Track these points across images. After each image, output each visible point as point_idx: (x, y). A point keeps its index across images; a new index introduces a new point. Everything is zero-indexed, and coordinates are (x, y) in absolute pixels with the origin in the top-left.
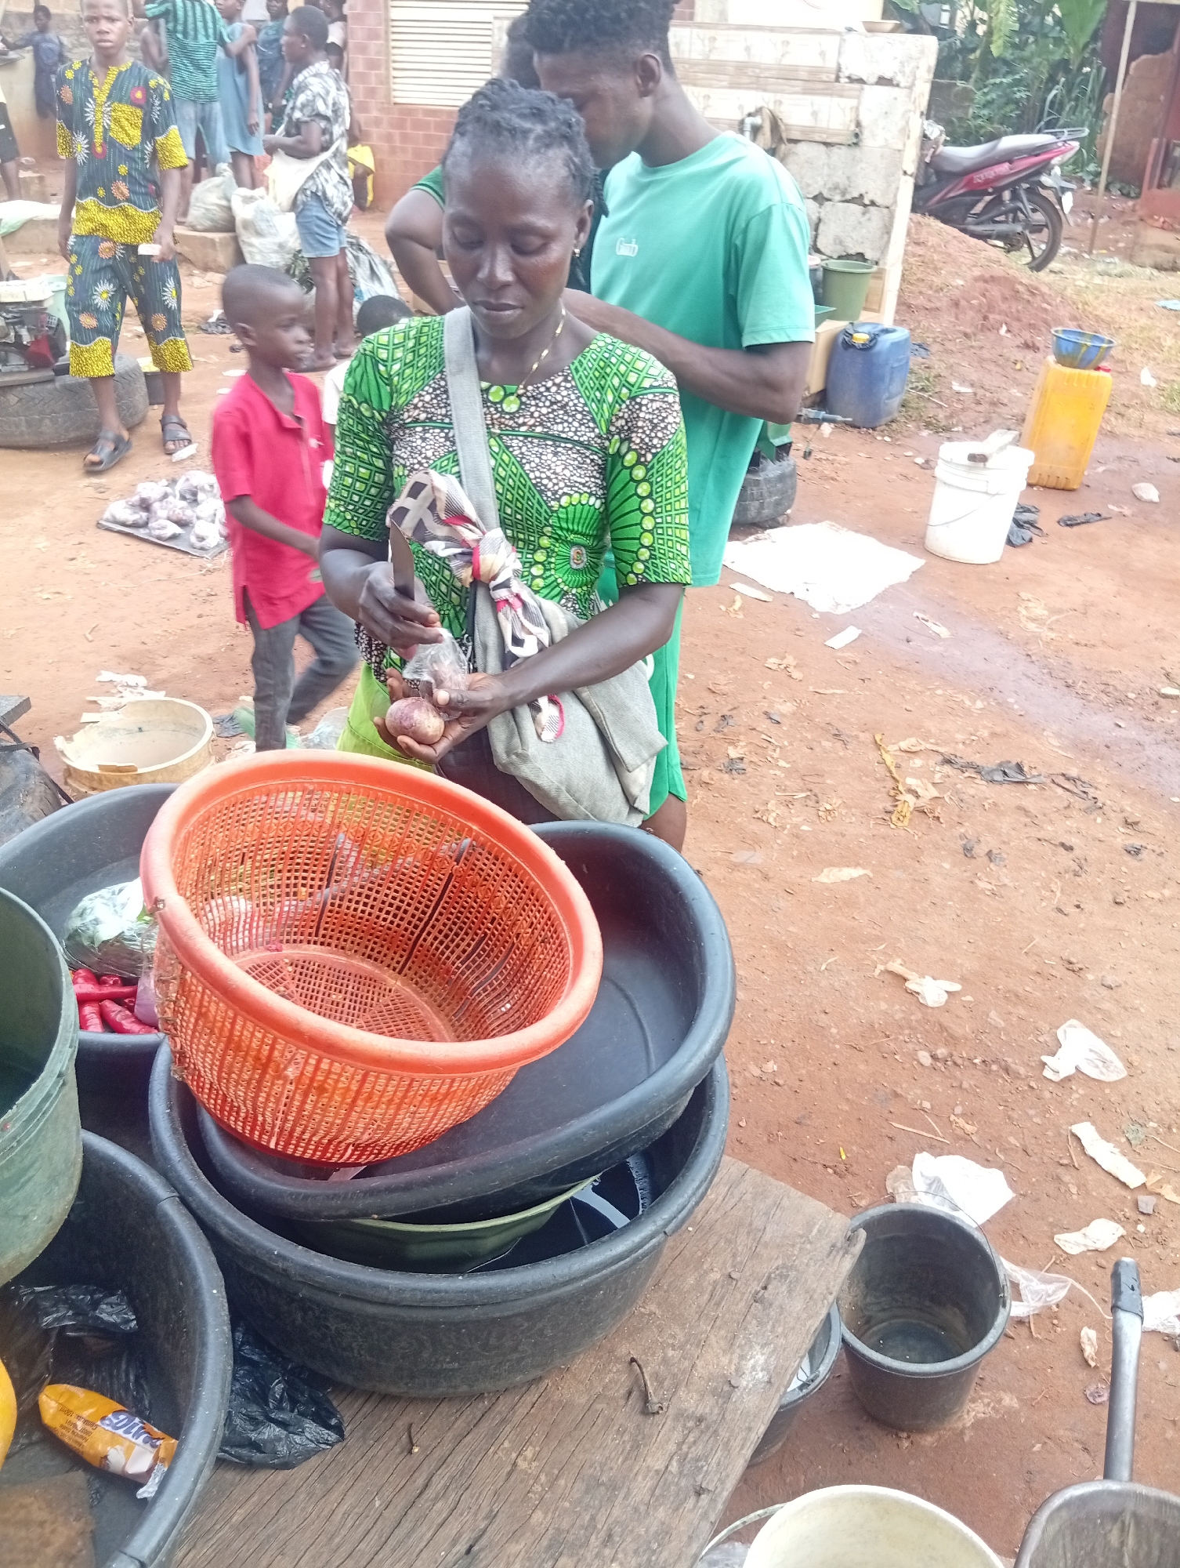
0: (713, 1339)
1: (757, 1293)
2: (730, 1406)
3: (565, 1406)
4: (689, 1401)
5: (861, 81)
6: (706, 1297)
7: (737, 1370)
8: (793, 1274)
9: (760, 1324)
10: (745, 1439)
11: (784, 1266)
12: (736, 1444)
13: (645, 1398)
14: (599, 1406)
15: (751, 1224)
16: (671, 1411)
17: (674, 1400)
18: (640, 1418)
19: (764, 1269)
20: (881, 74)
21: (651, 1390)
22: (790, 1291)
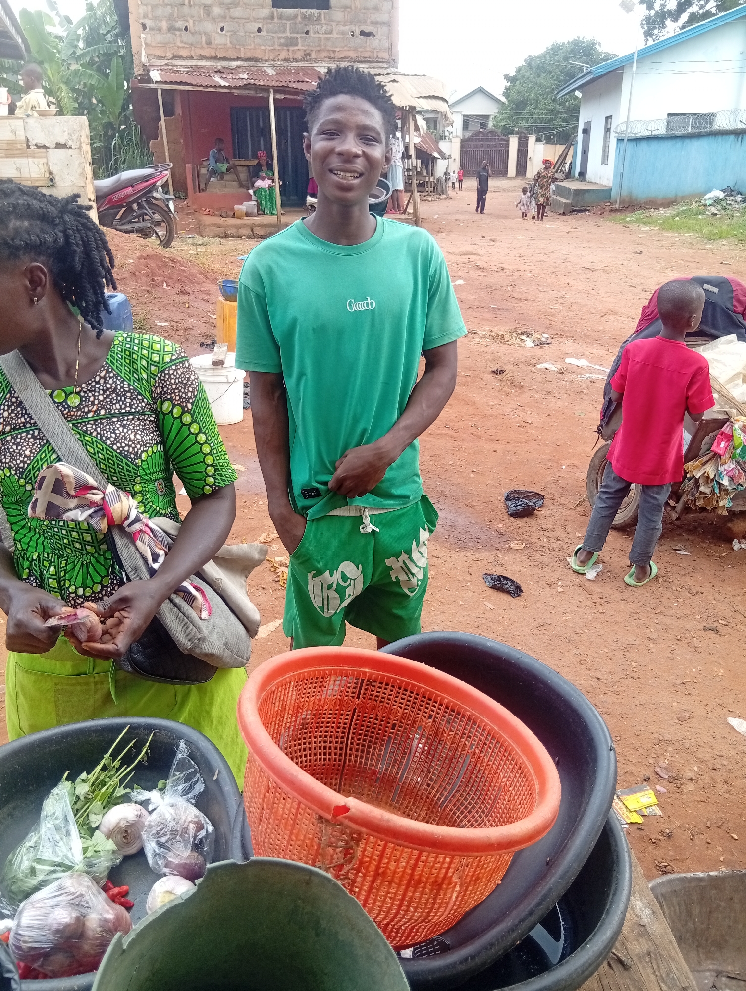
5: (45, 147)
20: (56, 141)
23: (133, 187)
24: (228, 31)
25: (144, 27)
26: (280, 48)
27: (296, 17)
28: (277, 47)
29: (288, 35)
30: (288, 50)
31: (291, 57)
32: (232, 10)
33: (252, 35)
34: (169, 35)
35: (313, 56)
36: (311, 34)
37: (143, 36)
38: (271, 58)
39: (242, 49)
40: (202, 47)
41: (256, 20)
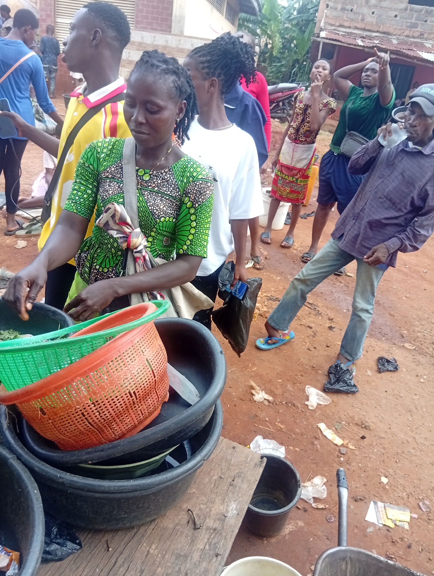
0: (217, 500)
1: (231, 482)
2: (225, 524)
3: (165, 529)
4: (210, 523)
6: (213, 485)
7: (226, 510)
8: (243, 475)
9: (233, 493)
10: (231, 535)
11: (239, 472)
12: (228, 537)
13: (194, 523)
14: (178, 528)
15: (226, 458)
16: (204, 527)
17: (205, 523)
18: (193, 531)
19: (233, 474)
21: (196, 520)
22: (242, 481)
23: (282, 92)
24: (376, 15)
25: (327, 6)
26: (406, 28)
27: (421, 10)
28: (404, 27)
29: (413, 21)
30: (411, 30)
31: (411, 35)
32: (382, 2)
33: (390, 19)
34: (341, 13)
35: (426, 36)
36: (428, 22)
37: (325, 11)
38: (398, 34)
39: (382, 26)
40: (358, 22)
41: (395, 10)
